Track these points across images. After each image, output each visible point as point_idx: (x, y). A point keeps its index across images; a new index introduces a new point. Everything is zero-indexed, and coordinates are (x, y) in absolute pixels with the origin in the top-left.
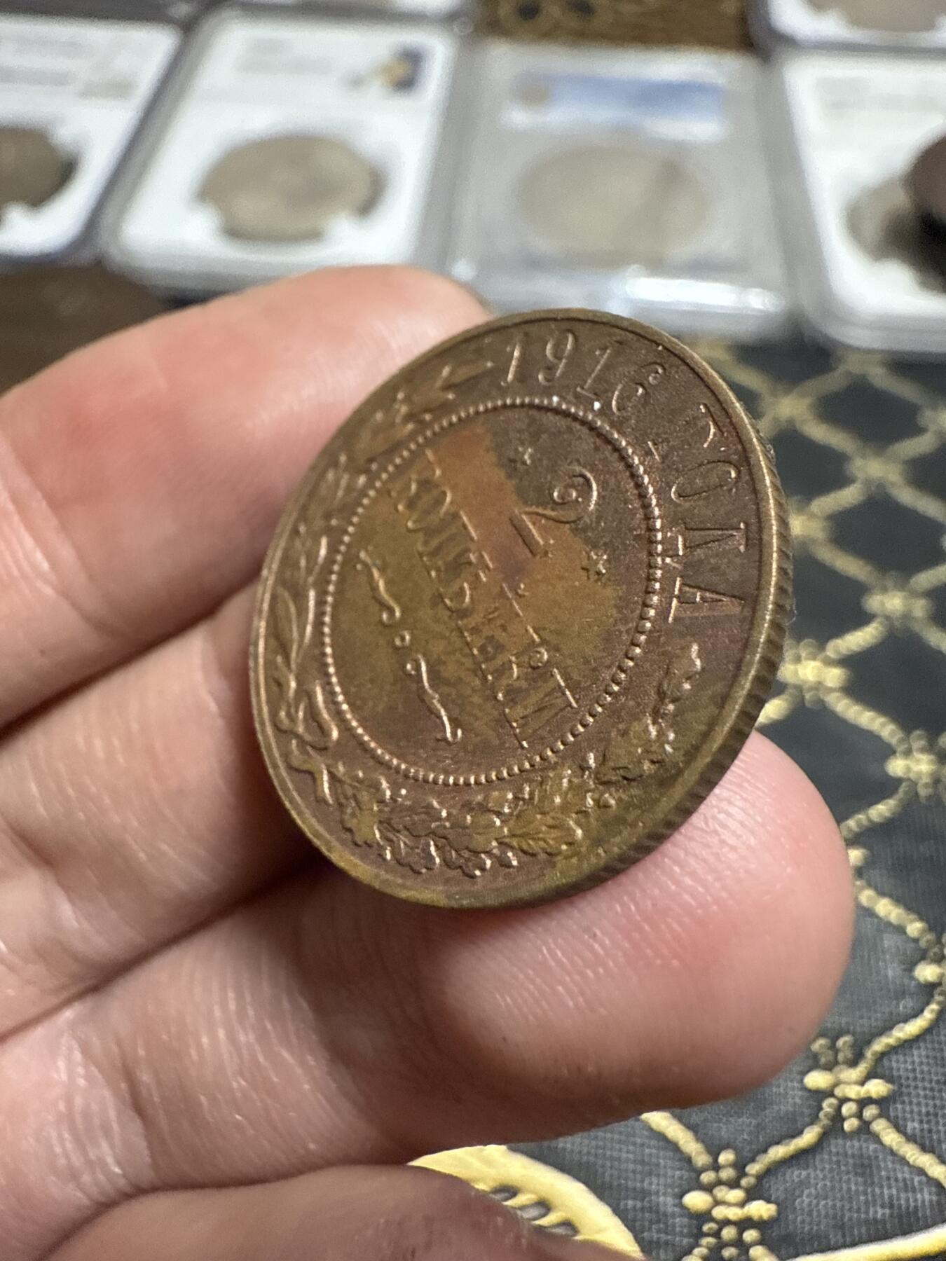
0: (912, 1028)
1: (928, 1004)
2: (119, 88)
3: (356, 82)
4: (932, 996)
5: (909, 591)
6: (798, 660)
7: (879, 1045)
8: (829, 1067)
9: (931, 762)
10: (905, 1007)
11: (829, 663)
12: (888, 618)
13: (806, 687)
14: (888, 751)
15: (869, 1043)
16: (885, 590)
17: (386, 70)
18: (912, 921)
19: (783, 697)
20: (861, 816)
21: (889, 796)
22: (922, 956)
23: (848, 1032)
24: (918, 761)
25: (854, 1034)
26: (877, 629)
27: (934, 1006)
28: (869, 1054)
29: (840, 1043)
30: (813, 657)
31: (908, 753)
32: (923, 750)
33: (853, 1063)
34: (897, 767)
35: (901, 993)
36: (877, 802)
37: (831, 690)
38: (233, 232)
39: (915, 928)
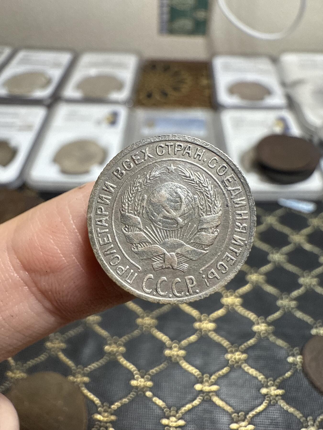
0: (260, 408)
1: (264, 400)
2: (29, 127)
3: (99, 123)
4: (265, 398)
5: (259, 273)
6: (227, 297)
7: (251, 415)
8: (236, 422)
9: (266, 326)
10: (258, 402)
11: (237, 297)
12: (253, 282)
13: (229, 305)
14: (252, 324)
15: (248, 414)
16: (251, 273)
17: (108, 119)
18: (259, 376)
19: (223, 308)
20: (245, 344)
21: (253, 337)
22: (262, 386)
23: (242, 411)
24: (261, 326)
25: (244, 411)
26: (249, 285)
27: (266, 401)
28: (248, 417)
29: (240, 414)
30: (231, 295)
31: (258, 324)
32: (263, 322)
33: (244, 421)
34: (255, 328)
35: (257, 398)
36: (249, 339)
37: (236, 306)
38: (64, 172)
39: (261, 377)
